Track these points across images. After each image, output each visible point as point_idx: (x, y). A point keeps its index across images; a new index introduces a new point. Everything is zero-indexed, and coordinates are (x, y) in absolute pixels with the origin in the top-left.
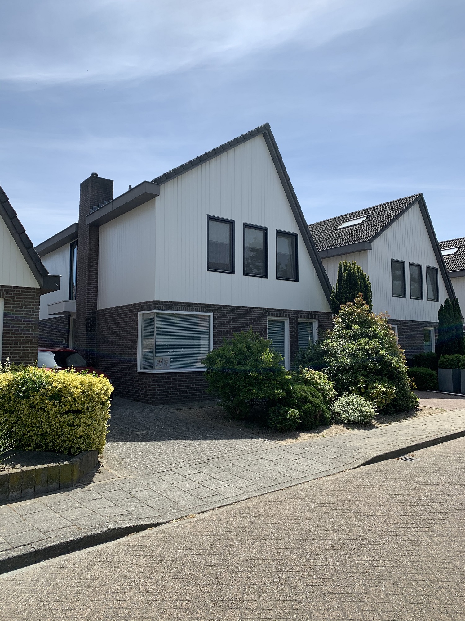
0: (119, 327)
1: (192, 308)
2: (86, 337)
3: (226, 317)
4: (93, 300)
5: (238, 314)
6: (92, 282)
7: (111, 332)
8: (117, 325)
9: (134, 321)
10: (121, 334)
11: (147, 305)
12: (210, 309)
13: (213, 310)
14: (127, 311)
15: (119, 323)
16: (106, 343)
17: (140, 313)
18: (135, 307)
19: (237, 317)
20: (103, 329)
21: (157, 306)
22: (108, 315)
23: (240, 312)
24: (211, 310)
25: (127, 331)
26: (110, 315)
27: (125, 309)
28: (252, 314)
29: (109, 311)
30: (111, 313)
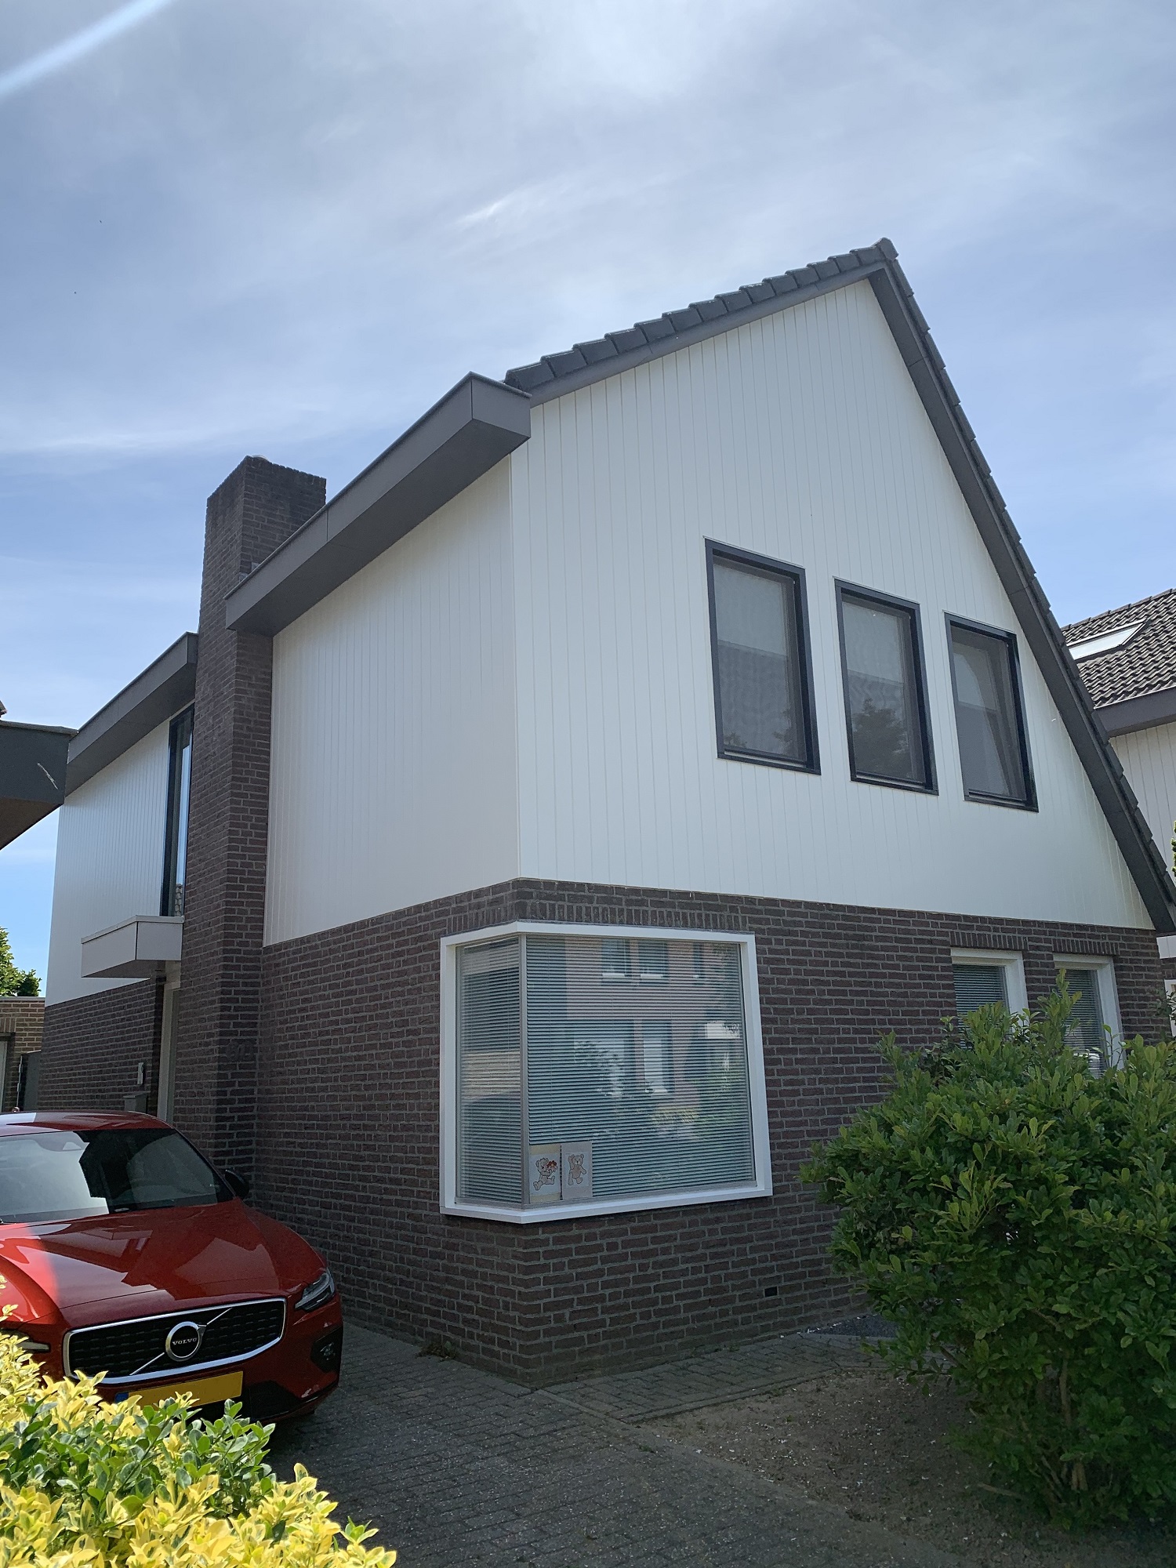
0: (354, 1011)
1: (669, 914)
2: (219, 1059)
3: (802, 953)
4: (249, 909)
5: (847, 937)
6: (243, 841)
7: (321, 1034)
8: (344, 1003)
9: (422, 980)
10: (362, 1038)
11: (479, 906)
12: (740, 915)
13: (752, 920)
14: (387, 938)
15: (353, 992)
16: (299, 1081)
17: (447, 943)
18: (421, 919)
19: (844, 952)
20: (286, 1022)
21: (529, 902)
22: (305, 966)
23: (853, 928)
24: (744, 924)
25: (389, 1026)
26: (315, 964)
27: (375, 931)
28: (897, 940)
29: (311, 948)
30: (318, 955)
